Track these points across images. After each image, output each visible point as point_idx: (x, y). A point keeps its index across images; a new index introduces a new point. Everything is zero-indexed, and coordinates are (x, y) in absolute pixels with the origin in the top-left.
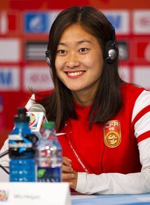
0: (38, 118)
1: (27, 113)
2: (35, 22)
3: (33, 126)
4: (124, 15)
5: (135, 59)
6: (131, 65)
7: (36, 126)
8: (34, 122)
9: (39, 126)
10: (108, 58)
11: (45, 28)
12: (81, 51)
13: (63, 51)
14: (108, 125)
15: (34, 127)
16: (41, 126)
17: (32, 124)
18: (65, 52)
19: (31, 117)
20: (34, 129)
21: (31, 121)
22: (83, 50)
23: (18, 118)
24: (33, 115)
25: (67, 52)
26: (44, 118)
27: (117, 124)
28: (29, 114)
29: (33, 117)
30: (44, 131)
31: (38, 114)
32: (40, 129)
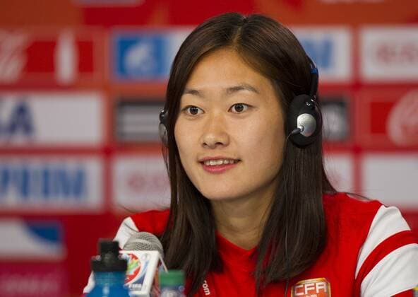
0: (147, 263)
1: (121, 252)
2: (138, 56)
3: (135, 283)
4: (340, 39)
5: (365, 137)
6: (357, 151)
7: (141, 281)
8: (136, 272)
9: (148, 282)
10: (294, 131)
11: (159, 69)
12: (234, 109)
13: (194, 110)
14: (302, 290)
15: (136, 286)
16: (154, 283)
17: (132, 277)
18: (199, 112)
19: (130, 262)
20: (137, 289)
21: (131, 272)
22: (239, 107)
23: (101, 263)
24: (134, 257)
25: (204, 112)
26: (159, 263)
27: (324, 287)
28: (124, 254)
29: (135, 261)
30: (160, 293)
31: (146, 255)
32: (151, 290)
